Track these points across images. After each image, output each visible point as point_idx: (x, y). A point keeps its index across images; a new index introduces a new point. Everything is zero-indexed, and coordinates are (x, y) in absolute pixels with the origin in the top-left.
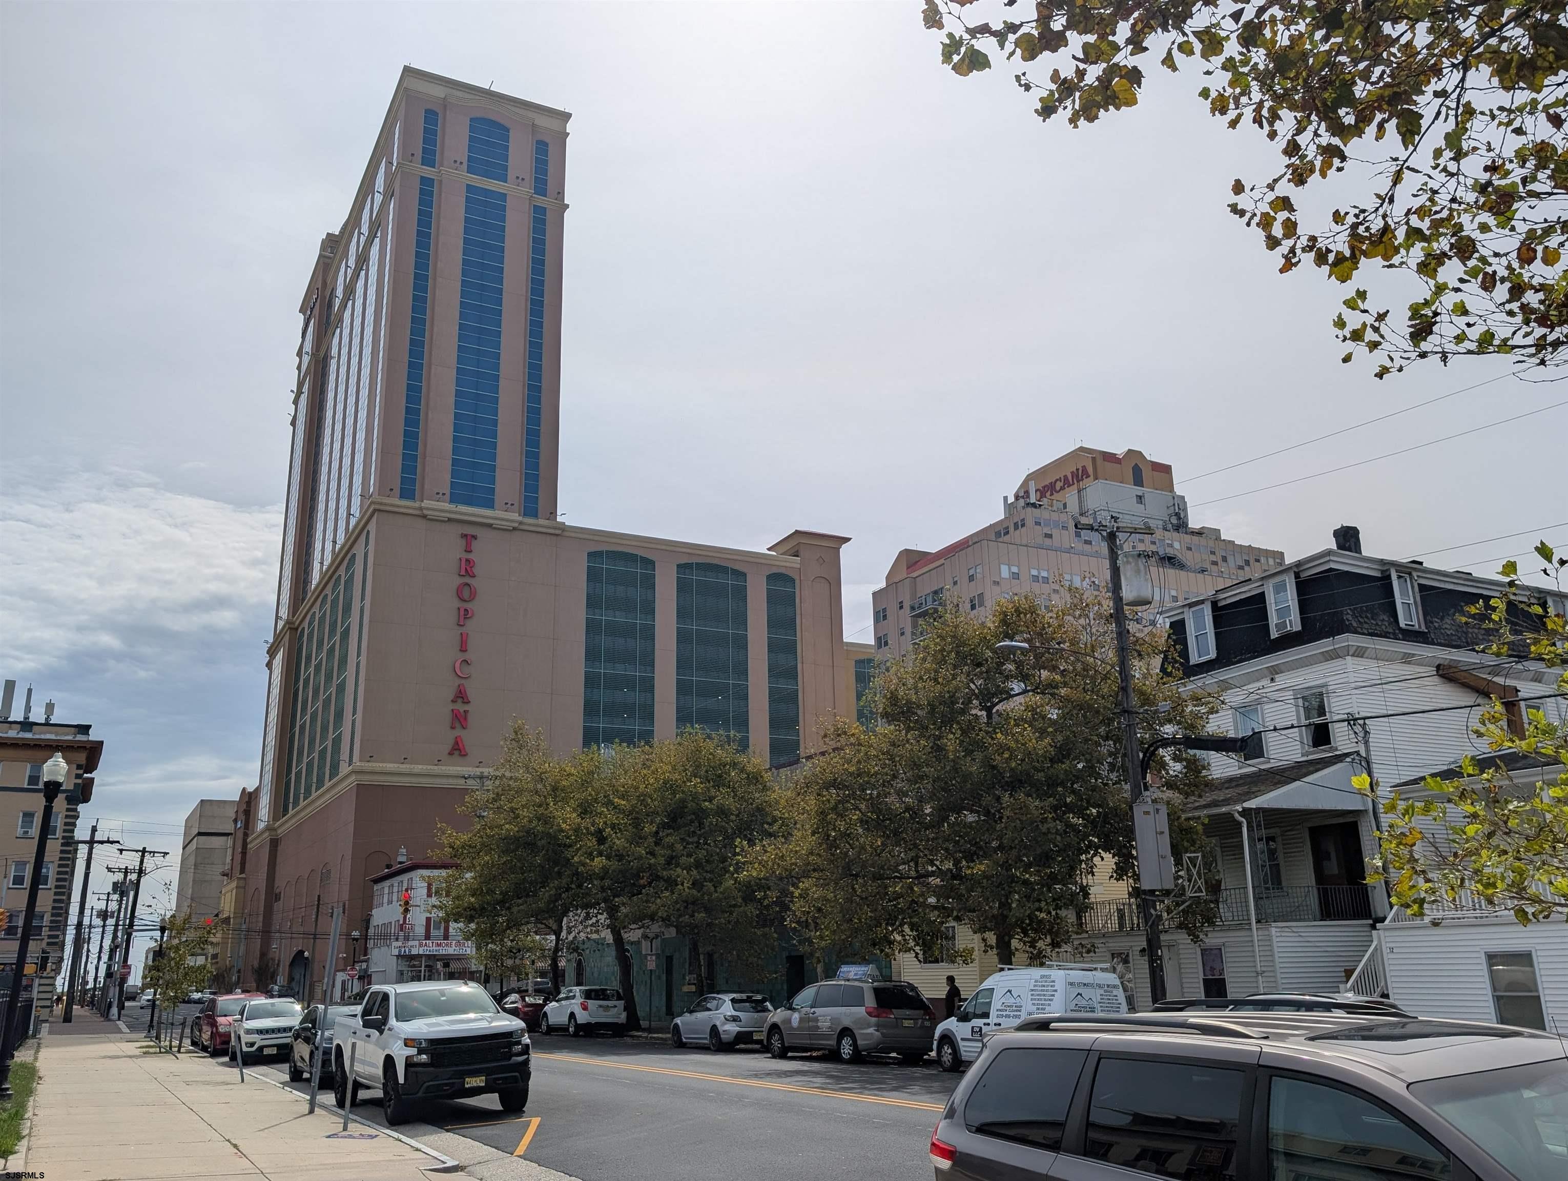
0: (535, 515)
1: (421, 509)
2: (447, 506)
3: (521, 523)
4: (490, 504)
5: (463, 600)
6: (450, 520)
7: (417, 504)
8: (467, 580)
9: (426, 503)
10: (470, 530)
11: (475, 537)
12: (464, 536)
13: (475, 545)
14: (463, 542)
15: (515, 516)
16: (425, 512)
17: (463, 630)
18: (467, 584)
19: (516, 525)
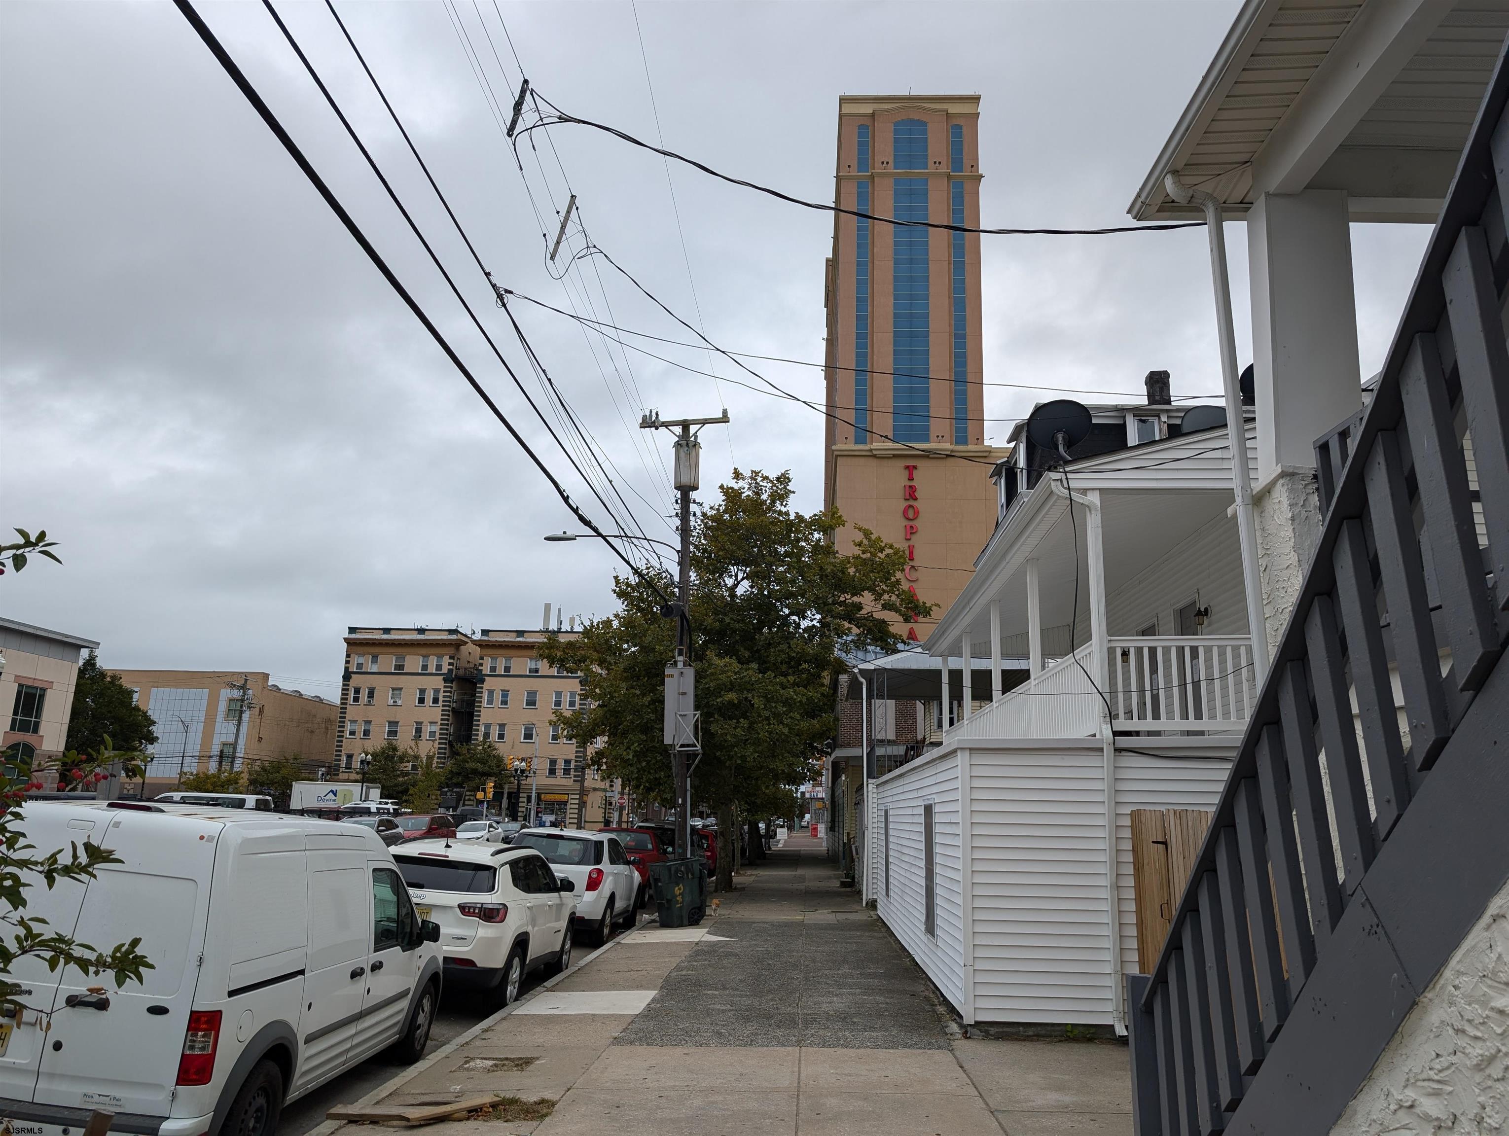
0: (966, 443)
1: (871, 450)
2: (890, 445)
3: (952, 451)
4: (927, 440)
5: (908, 519)
6: (895, 456)
7: (867, 447)
8: (912, 502)
9: (875, 445)
10: (911, 463)
11: (915, 467)
12: (907, 467)
13: (915, 473)
14: (907, 472)
15: (948, 446)
16: (875, 452)
17: (911, 543)
18: (911, 506)
19: (948, 453)
